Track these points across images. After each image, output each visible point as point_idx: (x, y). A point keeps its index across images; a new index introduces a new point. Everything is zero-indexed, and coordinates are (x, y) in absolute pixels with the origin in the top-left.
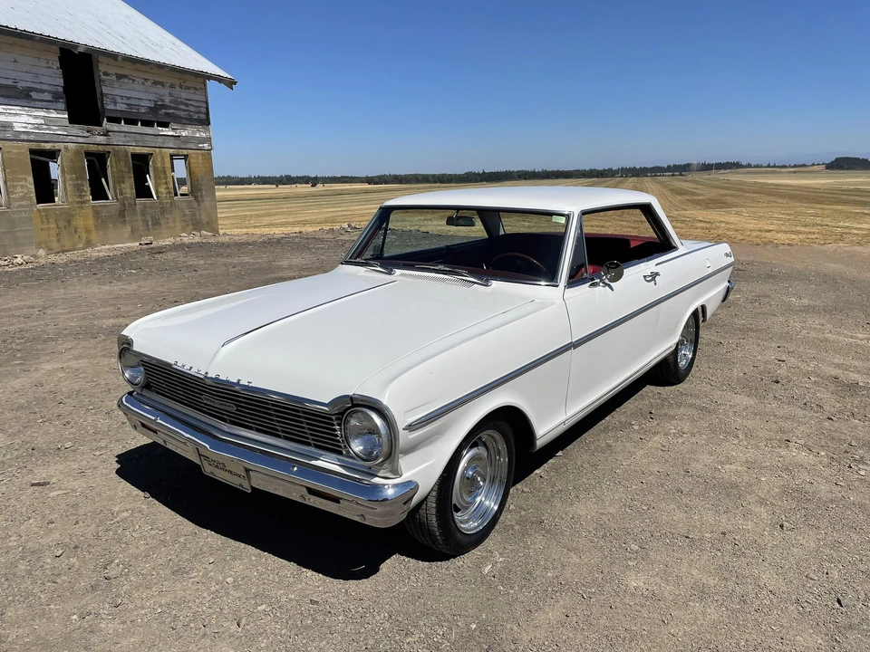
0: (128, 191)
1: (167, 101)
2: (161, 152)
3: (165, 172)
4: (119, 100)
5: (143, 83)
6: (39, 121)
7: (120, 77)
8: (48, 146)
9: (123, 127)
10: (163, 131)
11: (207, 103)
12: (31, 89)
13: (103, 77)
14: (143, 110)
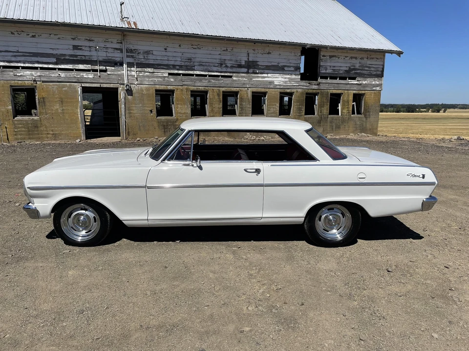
0: (325, 111)
1: (357, 66)
2: (348, 93)
3: (348, 102)
4: (329, 68)
5: (344, 58)
6: (286, 80)
7: (331, 57)
8: (288, 91)
9: (329, 80)
10: (351, 82)
11: (383, 65)
12: (285, 66)
13: (322, 58)
14: (341, 72)
